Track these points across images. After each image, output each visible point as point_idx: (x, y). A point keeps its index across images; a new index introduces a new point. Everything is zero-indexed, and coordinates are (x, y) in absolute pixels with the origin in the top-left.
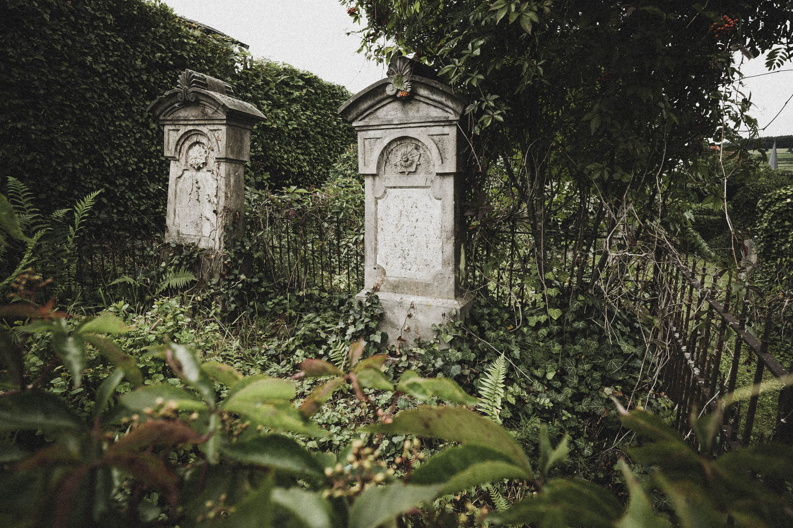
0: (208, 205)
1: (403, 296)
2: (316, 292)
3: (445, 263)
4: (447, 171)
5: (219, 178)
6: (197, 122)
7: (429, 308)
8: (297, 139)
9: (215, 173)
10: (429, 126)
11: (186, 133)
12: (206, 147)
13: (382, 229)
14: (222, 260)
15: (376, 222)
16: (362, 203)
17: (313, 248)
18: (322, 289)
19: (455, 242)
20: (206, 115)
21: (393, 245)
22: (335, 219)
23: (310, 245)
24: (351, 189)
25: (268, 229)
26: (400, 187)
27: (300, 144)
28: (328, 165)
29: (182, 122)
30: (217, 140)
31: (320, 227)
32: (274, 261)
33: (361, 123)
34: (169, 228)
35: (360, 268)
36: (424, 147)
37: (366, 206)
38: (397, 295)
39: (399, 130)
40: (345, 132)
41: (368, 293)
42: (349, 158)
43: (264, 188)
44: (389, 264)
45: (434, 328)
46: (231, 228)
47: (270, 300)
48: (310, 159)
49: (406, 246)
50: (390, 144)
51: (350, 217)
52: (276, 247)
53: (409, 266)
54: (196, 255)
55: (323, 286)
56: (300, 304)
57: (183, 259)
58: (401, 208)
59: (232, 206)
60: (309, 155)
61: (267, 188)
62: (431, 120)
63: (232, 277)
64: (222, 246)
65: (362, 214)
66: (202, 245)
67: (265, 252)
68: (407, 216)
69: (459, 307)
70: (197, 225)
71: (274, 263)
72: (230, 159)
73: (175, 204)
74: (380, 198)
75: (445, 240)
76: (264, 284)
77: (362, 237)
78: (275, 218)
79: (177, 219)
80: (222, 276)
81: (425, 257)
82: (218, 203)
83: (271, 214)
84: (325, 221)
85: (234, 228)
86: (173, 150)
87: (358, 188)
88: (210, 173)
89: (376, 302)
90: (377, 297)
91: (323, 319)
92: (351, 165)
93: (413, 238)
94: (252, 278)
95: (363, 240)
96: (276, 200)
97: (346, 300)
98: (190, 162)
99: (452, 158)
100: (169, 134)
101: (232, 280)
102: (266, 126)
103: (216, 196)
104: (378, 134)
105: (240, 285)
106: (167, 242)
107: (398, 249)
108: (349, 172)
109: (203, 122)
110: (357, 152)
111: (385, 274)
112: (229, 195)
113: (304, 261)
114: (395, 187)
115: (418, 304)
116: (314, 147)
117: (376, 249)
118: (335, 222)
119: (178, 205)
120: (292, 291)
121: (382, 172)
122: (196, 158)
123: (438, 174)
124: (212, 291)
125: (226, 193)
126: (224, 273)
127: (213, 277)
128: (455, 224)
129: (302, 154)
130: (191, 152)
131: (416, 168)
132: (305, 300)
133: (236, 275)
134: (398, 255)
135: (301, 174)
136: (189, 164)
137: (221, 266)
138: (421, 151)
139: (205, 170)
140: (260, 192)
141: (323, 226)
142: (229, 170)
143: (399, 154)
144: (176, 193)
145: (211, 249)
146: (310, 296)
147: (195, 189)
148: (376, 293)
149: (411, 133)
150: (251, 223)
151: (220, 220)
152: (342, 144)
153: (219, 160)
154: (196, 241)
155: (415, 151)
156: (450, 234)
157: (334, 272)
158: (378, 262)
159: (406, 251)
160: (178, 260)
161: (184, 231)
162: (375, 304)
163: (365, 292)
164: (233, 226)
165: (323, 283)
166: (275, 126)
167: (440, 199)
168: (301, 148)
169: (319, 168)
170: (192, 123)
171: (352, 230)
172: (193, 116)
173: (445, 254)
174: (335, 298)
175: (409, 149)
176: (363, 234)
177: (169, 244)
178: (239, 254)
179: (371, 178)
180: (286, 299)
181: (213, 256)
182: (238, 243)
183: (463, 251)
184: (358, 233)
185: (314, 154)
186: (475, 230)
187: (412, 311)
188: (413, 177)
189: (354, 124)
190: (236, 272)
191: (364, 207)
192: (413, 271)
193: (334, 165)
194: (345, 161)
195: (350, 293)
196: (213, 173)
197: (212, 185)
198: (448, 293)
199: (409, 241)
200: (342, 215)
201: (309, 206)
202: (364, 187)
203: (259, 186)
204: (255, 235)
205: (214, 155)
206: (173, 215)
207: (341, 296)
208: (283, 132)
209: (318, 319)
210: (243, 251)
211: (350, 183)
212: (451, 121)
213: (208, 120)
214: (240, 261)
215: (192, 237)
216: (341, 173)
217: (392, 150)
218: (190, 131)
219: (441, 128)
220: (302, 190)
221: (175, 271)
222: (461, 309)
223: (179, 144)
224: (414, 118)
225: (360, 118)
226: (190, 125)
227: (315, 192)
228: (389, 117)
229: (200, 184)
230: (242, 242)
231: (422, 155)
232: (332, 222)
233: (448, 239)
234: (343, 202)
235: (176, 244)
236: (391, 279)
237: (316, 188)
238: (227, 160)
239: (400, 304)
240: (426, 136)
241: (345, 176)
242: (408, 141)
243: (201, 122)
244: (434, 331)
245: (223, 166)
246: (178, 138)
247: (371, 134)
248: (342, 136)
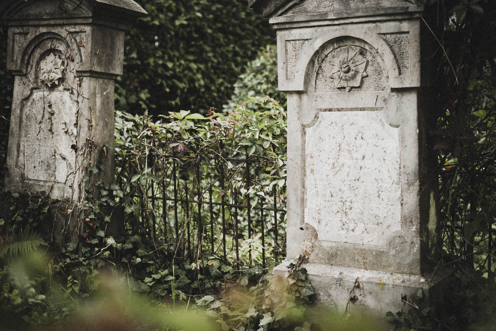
0: (64, 137)
1: (342, 269)
2: (216, 264)
3: (405, 221)
4: (407, 85)
5: (80, 100)
6: (52, 22)
7: (382, 289)
8: (188, 40)
9: (75, 92)
10: (380, 21)
11: (36, 37)
12: (63, 57)
13: (312, 171)
14: (82, 217)
15: (304, 161)
16: (283, 132)
17: (211, 199)
18: (223, 260)
19: (420, 190)
20: (66, 11)
21: (328, 193)
22: (244, 157)
23: (206, 195)
24: (267, 113)
25: (147, 170)
26: (338, 110)
27: (192, 46)
28: (234, 77)
29: (31, 23)
30: (79, 47)
31: (222, 169)
32: (154, 218)
33: (281, 19)
34: (11, 171)
35: (281, 232)
36: (373, 51)
37: (288, 136)
38: (334, 268)
39: (336, 27)
40: (257, 26)
41: (292, 265)
42: (264, 66)
43: (141, 113)
44: (323, 223)
45: (389, 318)
46: (95, 171)
47: (149, 275)
48: (207, 68)
49: (347, 195)
50: (324, 47)
51: (265, 154)
52: (157, 199)
53: (352, 226)
54: (46, 210)
55: (225, 256)
56: (192, 283)
57: (28, 214)
58: (339, 139)
59: (97, 139)
60: (206, 61)
61: (146, 113)
62: (382, 12)
63: (95, 241)
64: (83, 196)
65: (282, 149)
66: (56, 195)
67: (143, 205)
68: (349, 152)
69: (426, 287)
70: (49, 166)
71: (155, 222)
72: (96, 73)
73: (20, 136)
74: (309, 126)
75: (406, 186)
76: (140, 251)
77: (281, 183)
78: (158, 155)
79: (21, 158)
80: (82, 239)
81: (376, 212)
82: (78, 133)
83: (151, 150)
84: (228, 160)
85: (100, 169)
86: (19, 62)
87: (277, 112)
88: (67, 93)
89: (303, 278)
90: (304, 271)
91: (225, 303)
92: (267, 77)
93: (357, 184)
94: (124, 243)
95: (284, 188)
96: (159, 129)
97: (259, 276)
98: (42, 77)
99: (414, 66)
100: (14, 41)
101: (96, 245)
102: (143, 22)
103: (76, 125)
104: (306, 33)
105: (107, 253)
106: (6, 190)
107: (337, 199)
108: (264, 86)
109: (61, 22)
110: (276, 56)
111: (316, 236)
112: (94, 123)
113: (199, 220)
114: (330, 110)
115: (368, 282)
116: (213, 51)
117: (303, 200)
118: (242, 161)
119: (23, 138)
120: (180, 264)
121: (311, 89)
122: (50, 71)
123: (393, 90)
124: (68, 261)
125: (90, 121)
126: (85, 235)
127: (70, 242)
128: (420, 164)
129: (195, 62)
130: (43, 64)
131: (362, 82)
132: (199, 276)
133: (101, 239)
134: (335, 208)
135: (193, 90)
136: (39, 81)
137: (81, 224)
138: (369, 58)
139: (61, 88)
140: (137, 118)
141: (226, 167)
142: (95, 88)
143: (337, 62)
144: (21, 121)
145: (67, 200)
146: (205, 270)
147: (47, 116)
148: (304, 266)
149: (355, 31)
150: (122, 164)
151: (80, 159)
152: (253, 45)
153: (80, 74)
154: (46, 189)
155: (360, 57)
156: (411, 178)
157: (242, 237)
158: (306, 221)
159: (348, 204)
160: (22, 216)
161: (31, 175)
162: (302, 281)
163: (288, 264)
164: (98, 168)
165: (225, 252)
166: (156, 23)
167: (397, 126)
168: (193, 53)
169: (220, 80)
170: (46, 22)
171: (268, 173)
172: (47, 14)
173: (405, 207)
174: (243, 274)
175: (352, 54)
176: (285, 178)
177: (9, 193)
178: (106, 209)
179: (295, 97)
180: (171, 274)
181: (70, 211)
182: (105, 193)
183: (432, 202)
184: (276, 176)
185: (213, 62)
186: (452, 171)
187: (357, 293)
188: (355, 93)
189: (272, 21)
190: (102, 234)
191: (285, 138)
192: (358, 232)
193: (242, 76)
194: (258, 71)
195: (265, 265)
196: (72, 93)
197: (70, 109)
198: (410, 265)
199: (352, 188)
200: (253, 150)
201: (206, 139)
202: (285, 109)
203: (135, 109)
204: (129, 180)
205: (74, 66)
206: (16, 153)
207: (252, 270)
208: (168, 30)
209: (217, 304)
210: (111, 204)
211: (265, 103)
212: (412, 13)
213: (67, 18)
214: (107, 219)
215: (42, 183)
216: (252, 88)
217: (326, 56)
218: (43, 34)
219: (397, 23)
220: (197, 116)
221: (17, 231)
222: (431, 290)
223: (27, 53)
224: (358, 10)
225: (280, 12)
226: (43, 26)
227: (215, 118)
228: (321, 10)
229: (54, 108)
230: (111, 191)
231: (370, 63)
232: (238, 162)
233: (410, 184)
234: (255, 132)
235: (19, 193)
236: (325, 245)
237: (216, 112)
238: (93, 74)
239: (340, 281)
240: (375, 35)
241: (258, 93)
242: (349, 43)
243: (58, 22)
244: (390, 322)
245: (86, 82)
246: (25, 45)
247: (296, 33)
248: (255, 34)
